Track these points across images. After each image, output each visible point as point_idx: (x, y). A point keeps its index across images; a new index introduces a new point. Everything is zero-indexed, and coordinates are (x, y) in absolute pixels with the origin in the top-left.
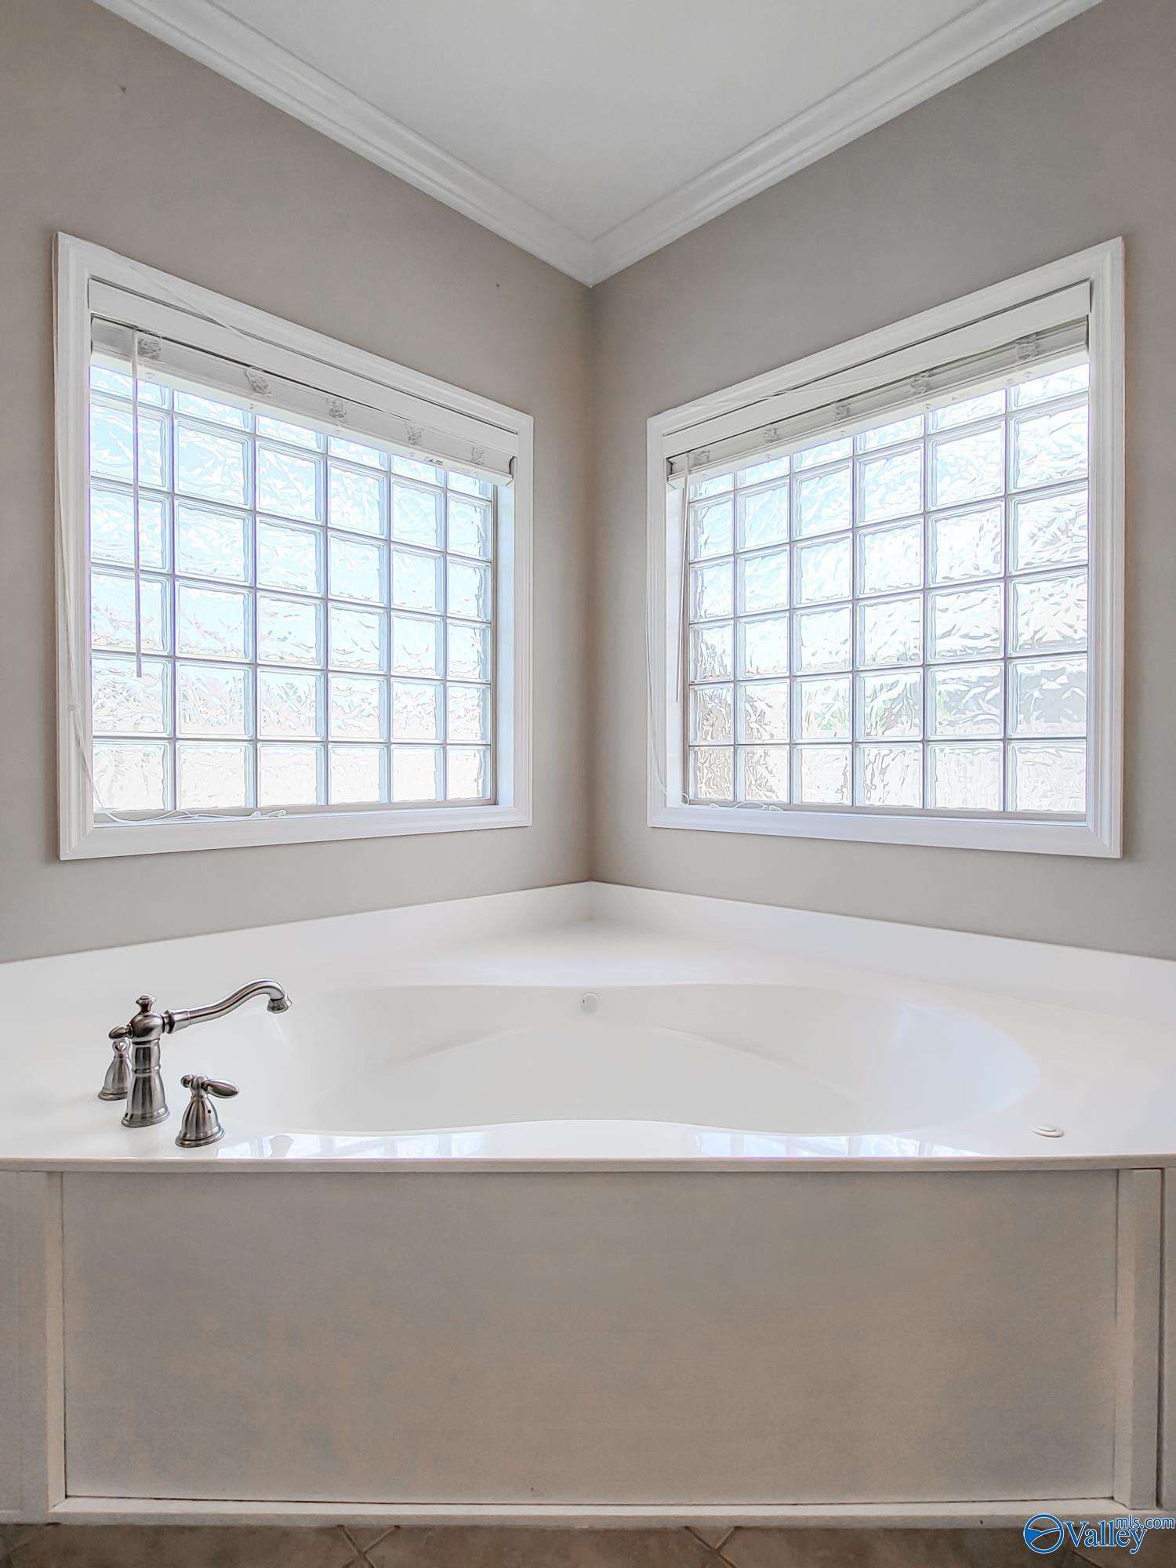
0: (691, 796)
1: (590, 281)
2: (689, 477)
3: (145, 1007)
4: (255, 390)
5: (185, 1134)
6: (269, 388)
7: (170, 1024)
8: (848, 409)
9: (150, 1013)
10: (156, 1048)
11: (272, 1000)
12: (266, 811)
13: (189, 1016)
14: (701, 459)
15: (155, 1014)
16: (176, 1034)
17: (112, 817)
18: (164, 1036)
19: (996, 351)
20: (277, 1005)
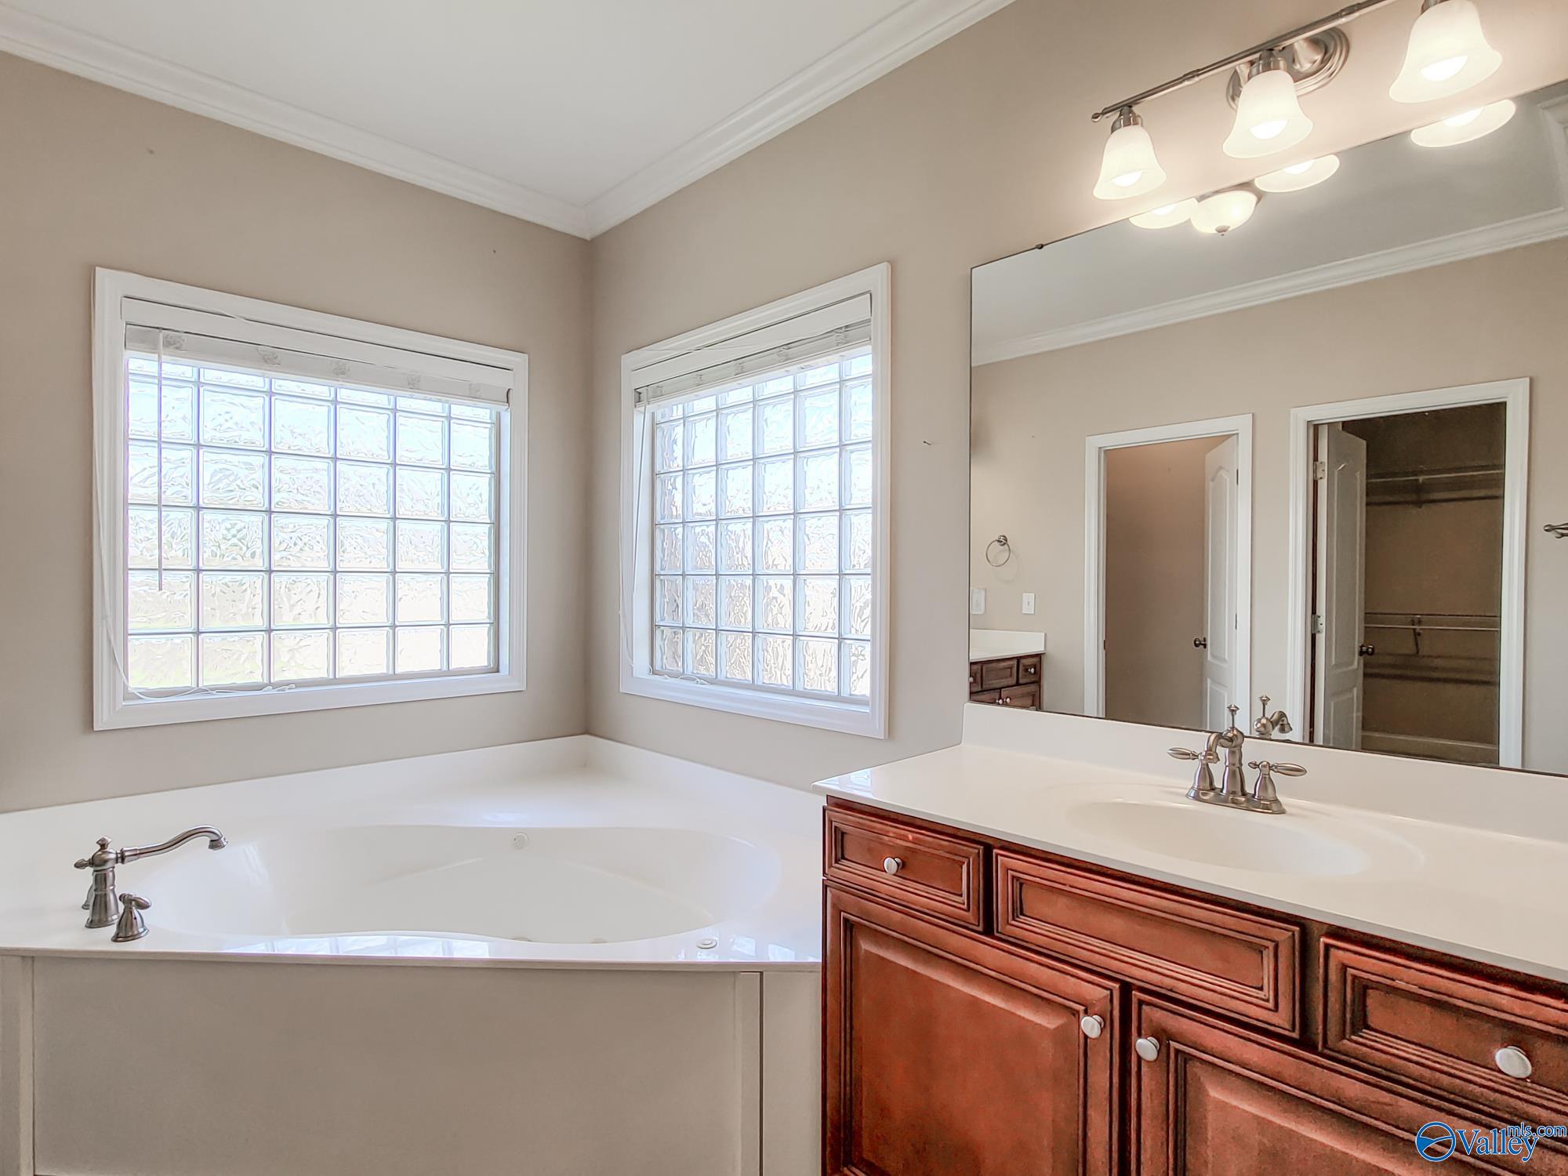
0: (658, 667)
1: (588, 237)
2: (648, 406)
3: (103, 845)
4: (266, 361)
5: (118, 934)
6: (279, 358)
7: (122, 858)
8: (742, 367)
9: (107, 850)
10: (111, 874)
11: (212, 841)
12: (275, 686)
13: (138, 852)
14: (658, 392)
15: (111, 851)
16: (127, 865)
17: (140, 695)
18: (119, 866)
19: (825, 336)
20: (215, 844)
